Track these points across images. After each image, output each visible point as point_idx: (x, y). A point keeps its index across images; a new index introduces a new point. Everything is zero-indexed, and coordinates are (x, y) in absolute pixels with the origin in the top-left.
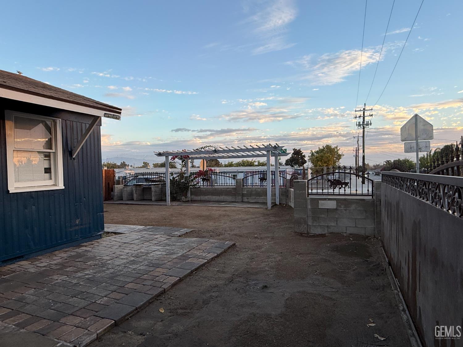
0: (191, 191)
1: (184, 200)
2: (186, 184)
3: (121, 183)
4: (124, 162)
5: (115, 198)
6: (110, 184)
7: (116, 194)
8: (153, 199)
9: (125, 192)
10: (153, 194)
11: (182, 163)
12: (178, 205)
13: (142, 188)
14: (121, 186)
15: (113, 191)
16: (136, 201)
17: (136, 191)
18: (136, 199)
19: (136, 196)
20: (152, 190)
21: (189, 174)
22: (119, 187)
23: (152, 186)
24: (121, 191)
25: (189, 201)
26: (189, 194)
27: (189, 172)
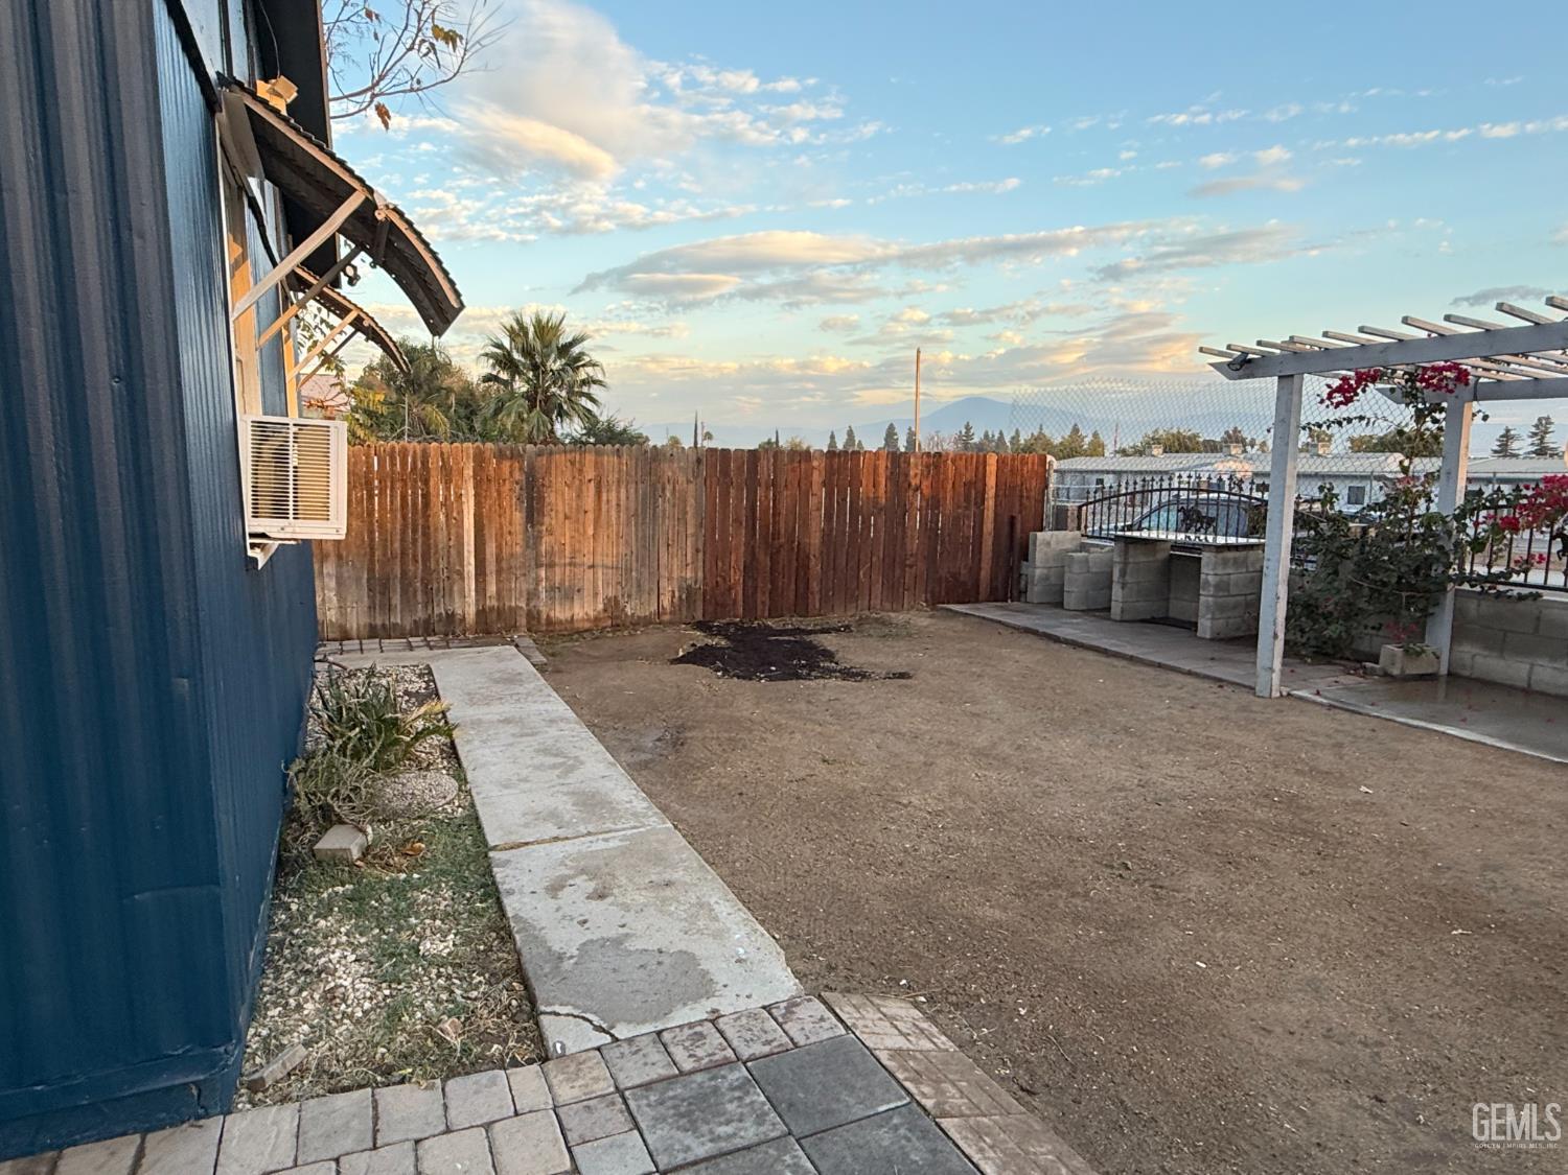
0: (1458, 613)
1: (1396, 672)
2: (1428, 562)
3: (1072, 523)
4: (1235, 430)
5: (1035, 592)
6: (1018, 526)
7: (1038, 572)
8: (1205, 626)
9: (1076, 568)
10: (1206, 599)
11: (1413, 425)
12: (1331, 707)
13: (1161, 556)
14: (1067, 538)
15: (1027, 560)
16: (1121, 621)
17: (1123, 573)
18: (1118, 611)
19: (1120, 599)
20: (1203, 576)
21: (1460, 500)
22: (1058, 543)
23: (1206, 556)
24: (1062, 561)
25: (1431, 677)
26: (1440, 635)
27: (1461, 484)
